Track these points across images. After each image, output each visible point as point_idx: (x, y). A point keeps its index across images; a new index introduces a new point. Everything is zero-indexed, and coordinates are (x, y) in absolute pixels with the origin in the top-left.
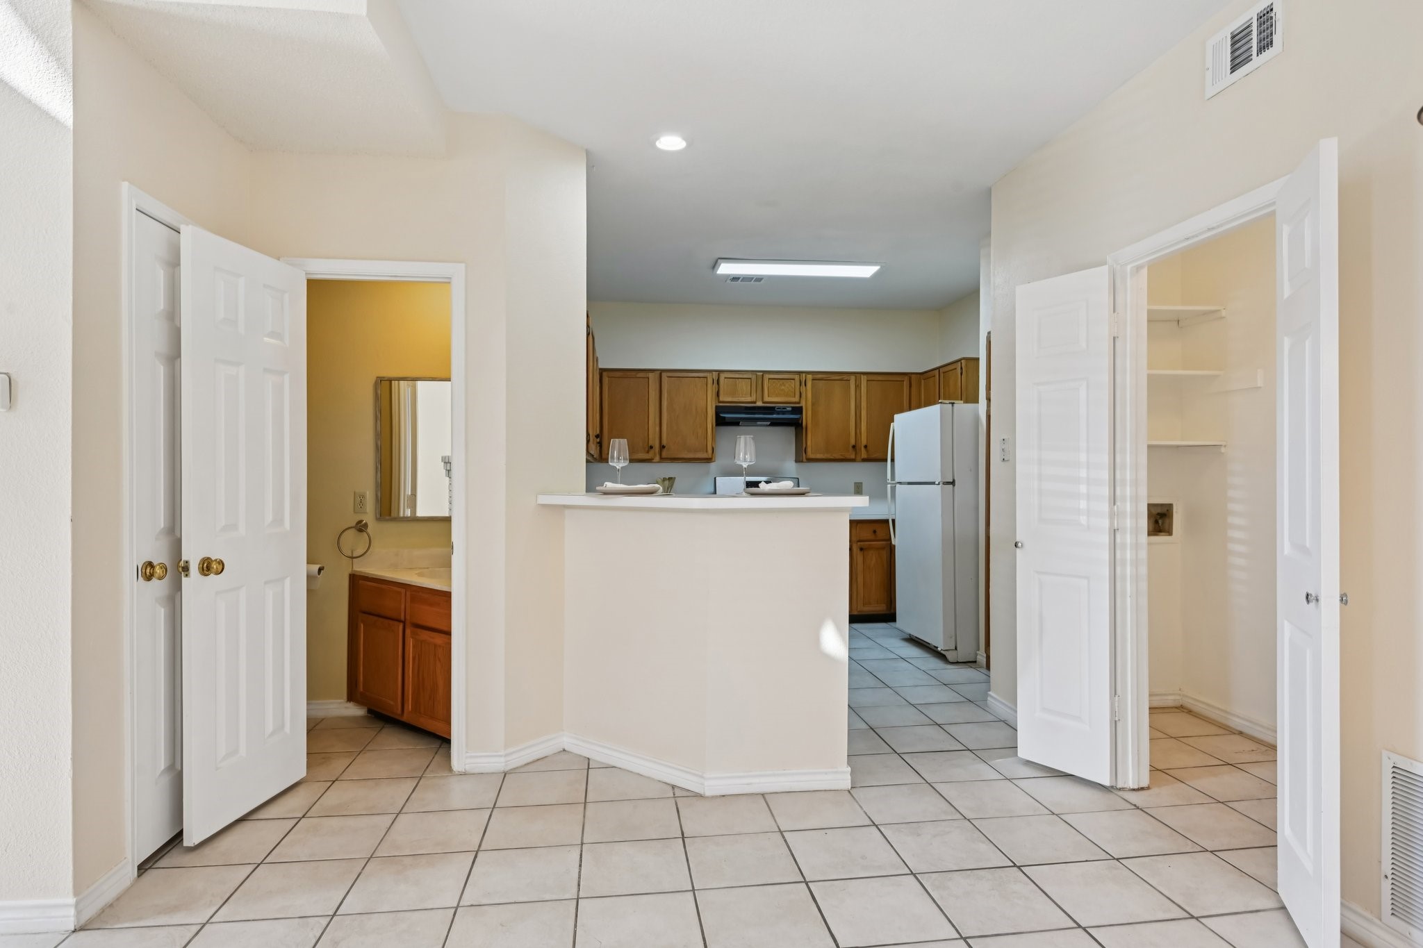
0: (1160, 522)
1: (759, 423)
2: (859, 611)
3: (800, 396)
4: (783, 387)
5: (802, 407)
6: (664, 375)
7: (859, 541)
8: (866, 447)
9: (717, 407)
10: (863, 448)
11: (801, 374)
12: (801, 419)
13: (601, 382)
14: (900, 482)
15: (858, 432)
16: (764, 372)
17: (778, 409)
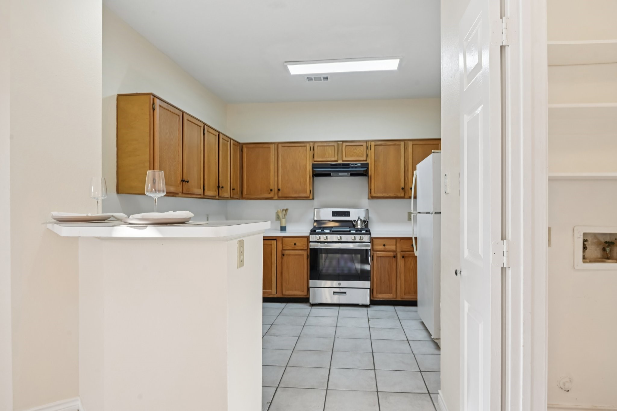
0: (608, 249)
1: (340, 174)
2: (402, 298)
3: (367, 156)
4: (355, 151)
5: (368, 163)
6: (280, 145)
7: (402, 251)
8: (411, 189)
9: (313, 164)
10: (409, 190)
11: (368, 142)
12: (367, 171)
13: (242, 151)
14: (420, 212)
15: (406, 179)
16: (343, 142)
17: (352, 165)
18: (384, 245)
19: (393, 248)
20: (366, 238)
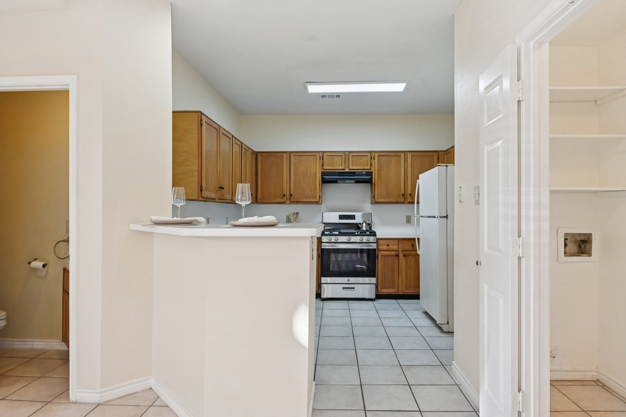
0: (582, 246)
1: (346, 181)
2: (403, 293)
3: (371, 166)
4: (361, 161)
5: (372, 172)
6: (292, 155)
7: (403, 251)
8: (410, 195)
9: (322, 172)
10: (409, 196)
11: (372, 153)
12: (371, 179)
13: (256, 159)
14: (422, 216)
15: (406, 186)
16: (350, 152)
17: (358, 173)
18: (388, 245)
19: (396, 247)
20: (372, 239)
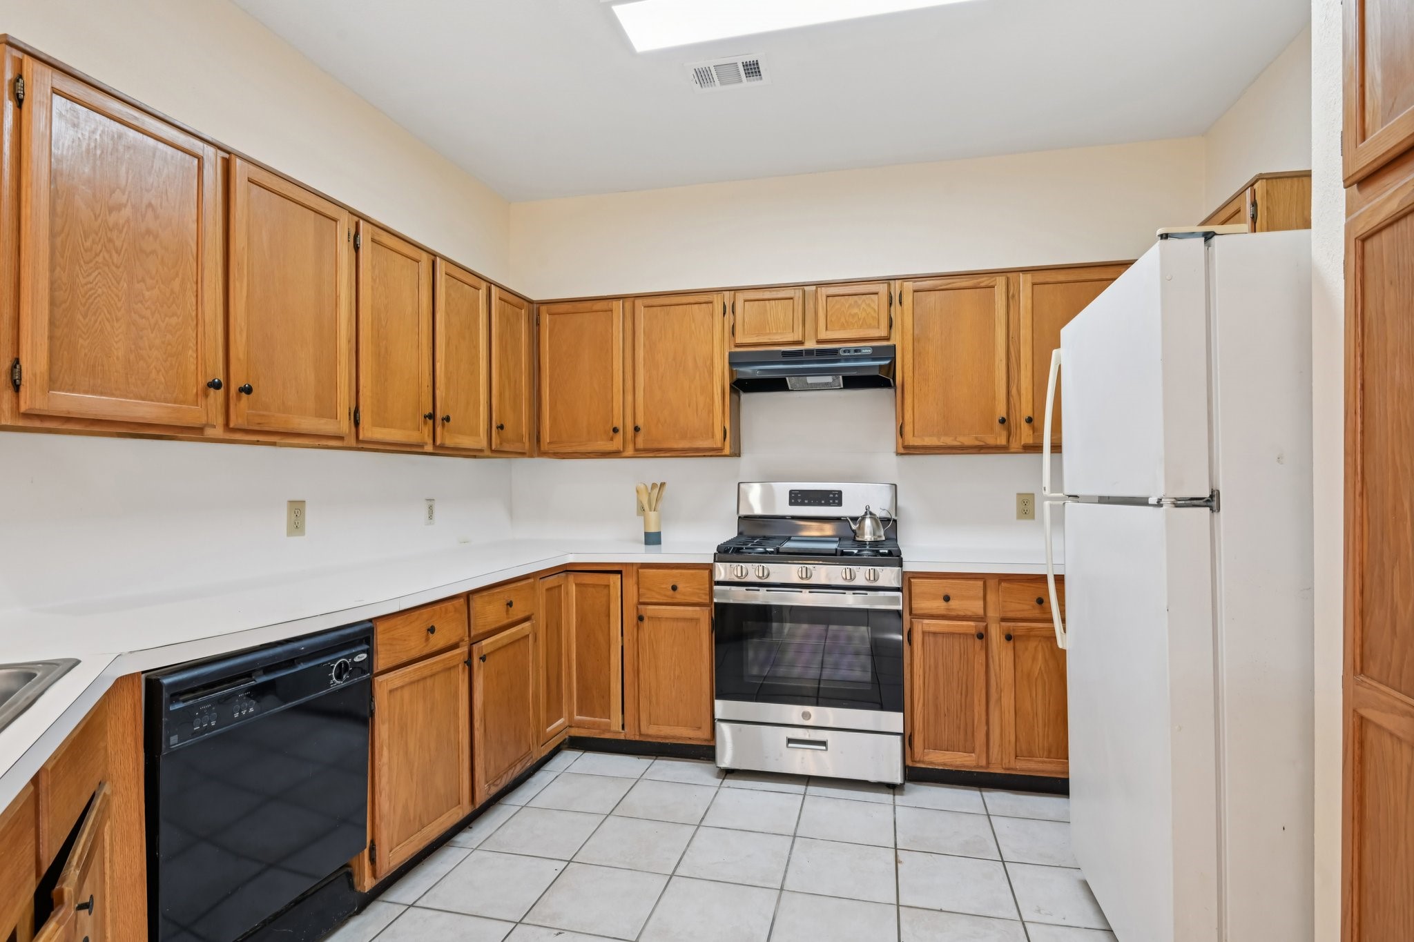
1: (810, 380)
2: (1006, 769)
3: (891, 326)
4: (855, 311)
5: (894, 346)
6: (639, 303)
7: (1004, 620)
8: (1029, 420)
9: (731, 354)
10: (1024, 425)
11: (892, 282)
12: (892, 367)
13: (535, 323)
14: (1076, 496)
15: (1014, 391)
16: (819, 285)
17: (845, 352)
18: (947, 599)
19: (976, 607)
20: (888, 576)
